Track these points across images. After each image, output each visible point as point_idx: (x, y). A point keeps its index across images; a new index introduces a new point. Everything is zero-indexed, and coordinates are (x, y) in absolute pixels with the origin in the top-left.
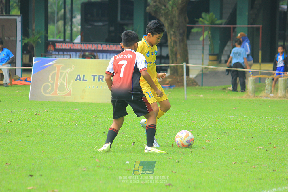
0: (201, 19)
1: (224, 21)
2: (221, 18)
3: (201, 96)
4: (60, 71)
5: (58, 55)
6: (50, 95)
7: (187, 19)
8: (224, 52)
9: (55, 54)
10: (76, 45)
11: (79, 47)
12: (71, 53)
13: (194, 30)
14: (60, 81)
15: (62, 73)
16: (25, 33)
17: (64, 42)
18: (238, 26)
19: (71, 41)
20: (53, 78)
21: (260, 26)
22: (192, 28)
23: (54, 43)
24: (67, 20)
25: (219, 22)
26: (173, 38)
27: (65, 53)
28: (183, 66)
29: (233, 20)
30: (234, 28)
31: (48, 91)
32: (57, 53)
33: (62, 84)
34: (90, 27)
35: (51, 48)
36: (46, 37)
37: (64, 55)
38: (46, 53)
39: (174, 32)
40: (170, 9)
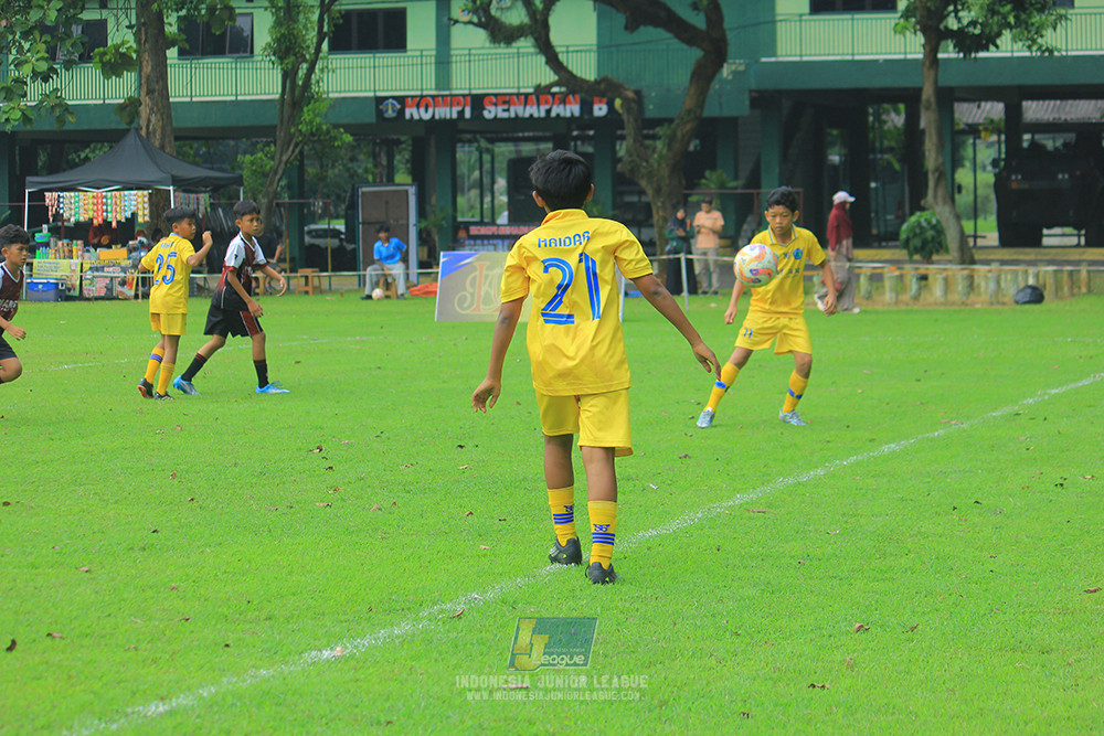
0: (704, 181)
1: (740, 182)
2: (736, 178)
3: (713, 305)
4: (484, 272)
5: (475, 245)
6: (468, 312)
7: (684, 182)
8: (743, 234)
9: (470, 245)
10: (502, 228)
11: (507, 231)
12: (495, 242)
13: (693, 199)
14: (484, 289)
15: (487, 276)
16: (422, 213)
17: (481, 223)
18: (763, 190)
19: (493, 223)
20: (473, 284)
21: (800, 190)
22: (690, 195)
23: (467, 225)
24: (484, 187)
25: (733, 184)
26: (661, 213)
27: (486, 242)
28: (679, 259)
29: (755, 181)
30: (758, 194)
31: (465, 305)
32: (472, 242)
33: (487, 293)
34: (523, 197)
35: (462, 234)
36: (455, 218)
37: (483, 245)
38: (454, 244)
39: (663, 203)
40: (656, 166)
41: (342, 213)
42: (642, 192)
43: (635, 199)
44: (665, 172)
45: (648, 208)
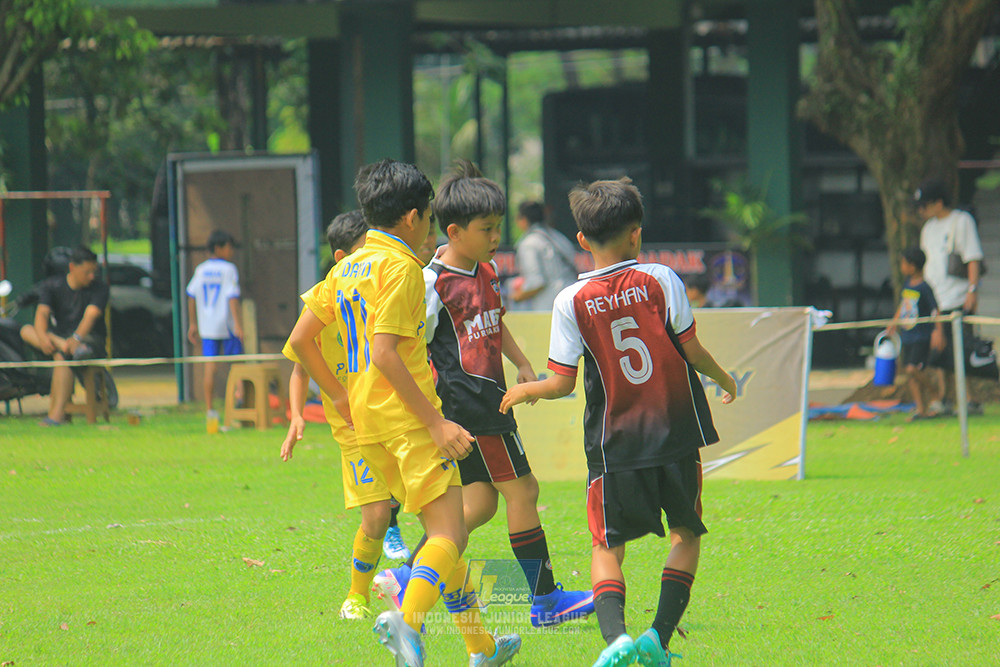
7: (961, 140)
13: (989, 182)
40: (891, 103)
41: (144, 226)
42: (861, 169)
43: (847, 184)
44: (914, 116)
45: (873, 207)
